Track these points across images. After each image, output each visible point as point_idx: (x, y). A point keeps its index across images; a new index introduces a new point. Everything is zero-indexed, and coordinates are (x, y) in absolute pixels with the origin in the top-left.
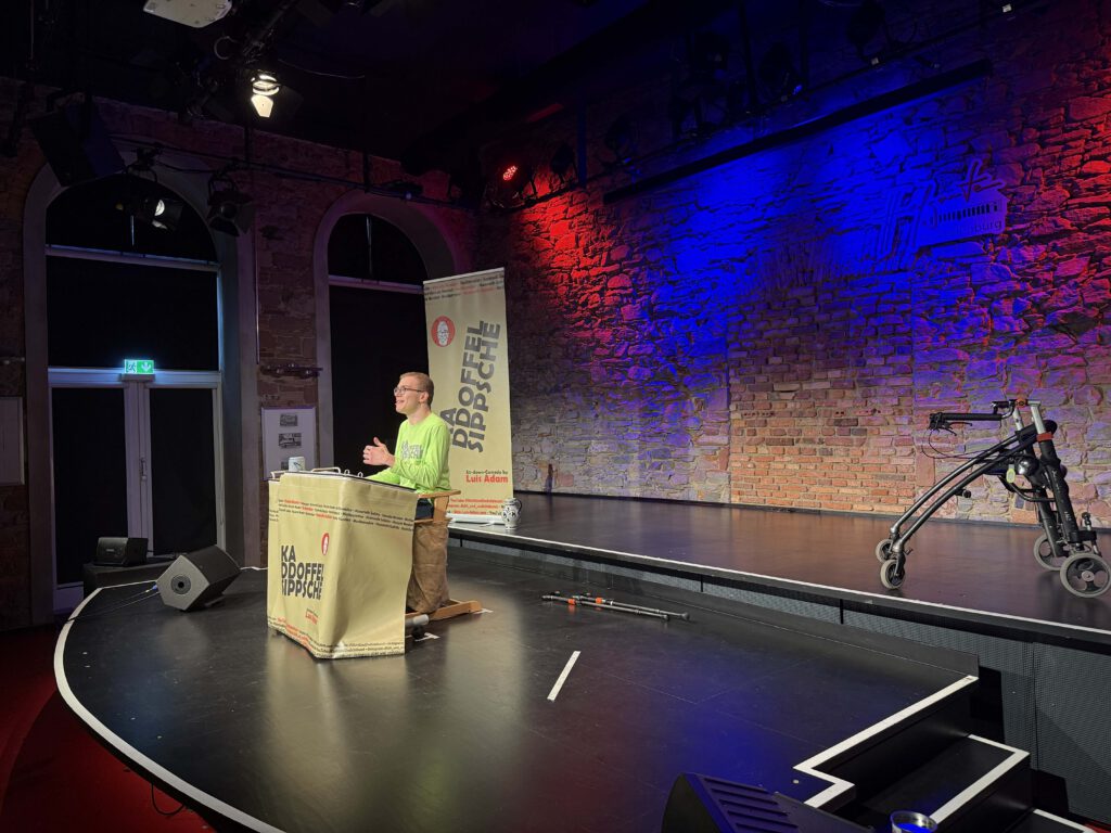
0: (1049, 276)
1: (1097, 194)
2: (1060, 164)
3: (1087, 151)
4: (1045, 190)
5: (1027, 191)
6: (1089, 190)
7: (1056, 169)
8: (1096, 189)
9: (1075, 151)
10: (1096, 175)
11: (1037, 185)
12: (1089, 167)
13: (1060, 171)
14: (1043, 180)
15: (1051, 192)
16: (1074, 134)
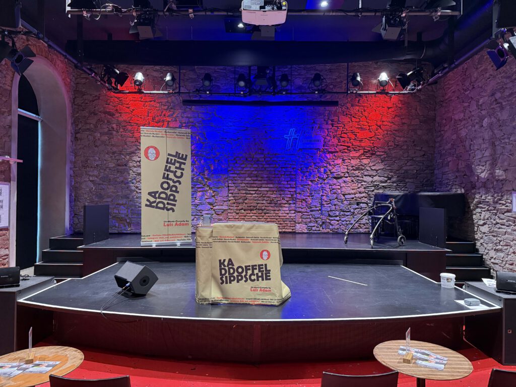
0: (333, 163)
2: (336, 132)
3: (343, 131)
4: (333, 139)
6: (343, 141)
9: (340, 130)
10: (344, 138)
12: (343, 135)
13: (336, 135)
14: (332, 136)
16: (340, 125)
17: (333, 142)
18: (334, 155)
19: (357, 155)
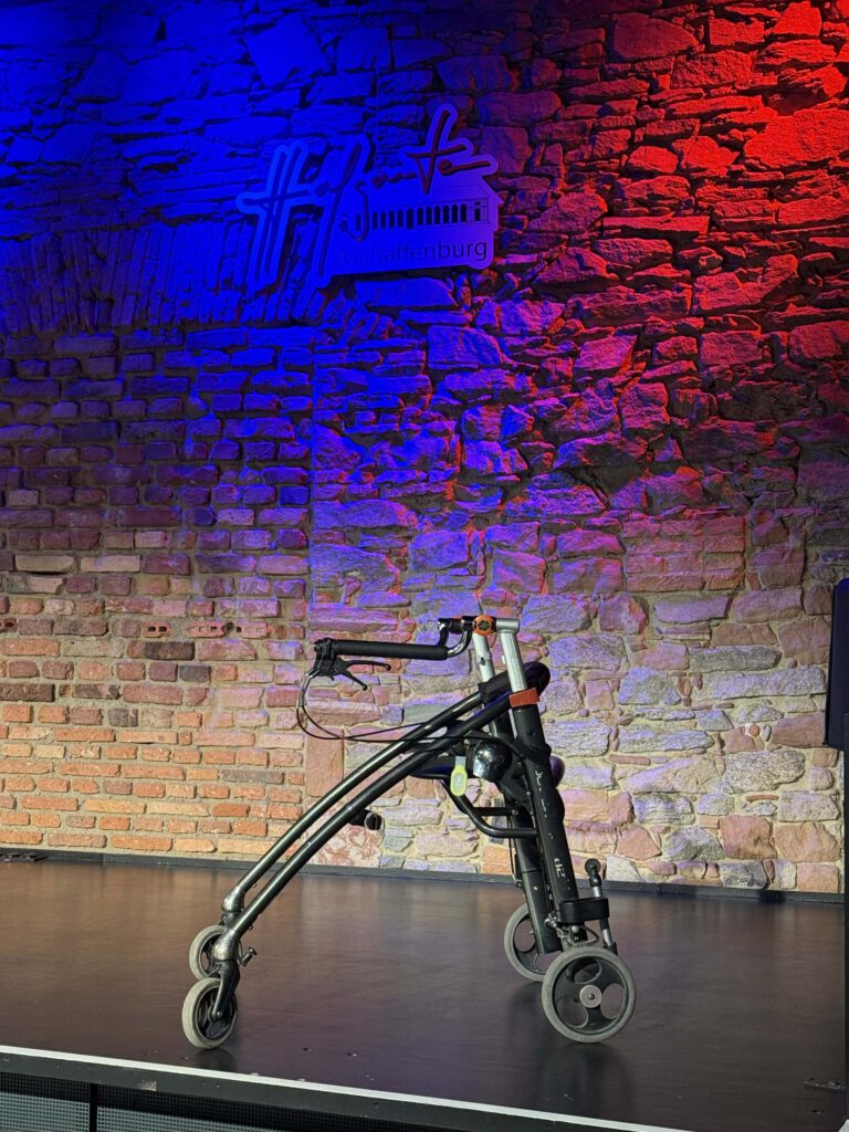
0: (565, 367)
1: (653, 214)
2: (593, 142)
3: (640, 124)
4: (566, 192)
5: (536, 187)
6: (639, 202)
7: (587, 150)
8: (651, 204)
9: (620, 120)
10: (651, 175)
11: (552, 179)
12: (642, 157)
13: (593, 158)
14: (563, 171)
15: (576, 196)
16: (619, 85)
17: (565, 217)
18: (577, 311)
19: (750, 292)
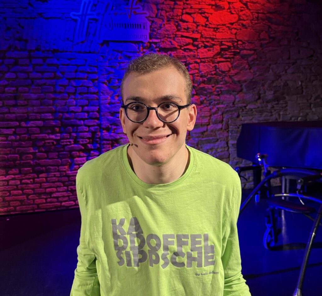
1: (187, 32)
3: (184, 9)
5: (159, 22)
6: (185, 29)
7: (172, 13)
9: (180, 7)
10: (187, 22)
11: (163, 20)
12: (185, 17)
13: (173, 16)
14: (166, 18)
15: (169, 25)
17: (167, 31)
19: (211, 54)
